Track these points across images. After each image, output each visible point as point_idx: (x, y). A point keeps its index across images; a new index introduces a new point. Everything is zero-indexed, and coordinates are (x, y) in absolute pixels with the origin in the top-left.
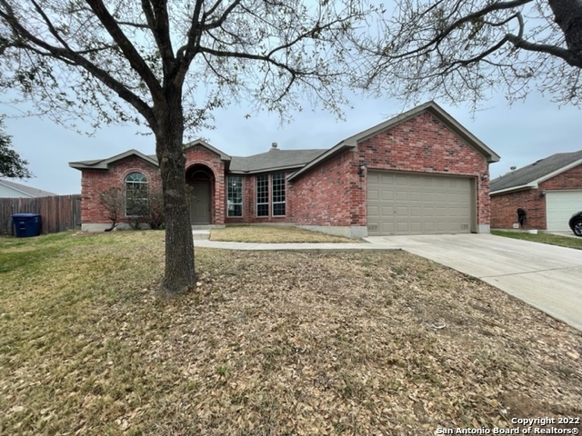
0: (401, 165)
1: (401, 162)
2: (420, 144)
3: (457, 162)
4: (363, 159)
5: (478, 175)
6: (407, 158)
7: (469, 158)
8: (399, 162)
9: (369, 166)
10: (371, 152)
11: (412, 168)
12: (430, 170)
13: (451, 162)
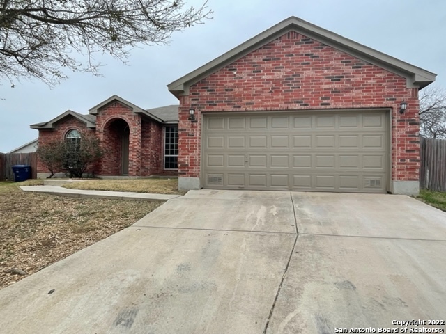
0: (247, 104)
1: (249, 101)
2: (280, 75)
3: (347, 90)
4: (196, 102)
5: (394, 105)
6: (258, 94)
7: (372, 82)
8: (246, 101)
9: (204, 110)
10: (206, 93)
11: (266, 106)
12: (297, 106)
13: (336, 92)
